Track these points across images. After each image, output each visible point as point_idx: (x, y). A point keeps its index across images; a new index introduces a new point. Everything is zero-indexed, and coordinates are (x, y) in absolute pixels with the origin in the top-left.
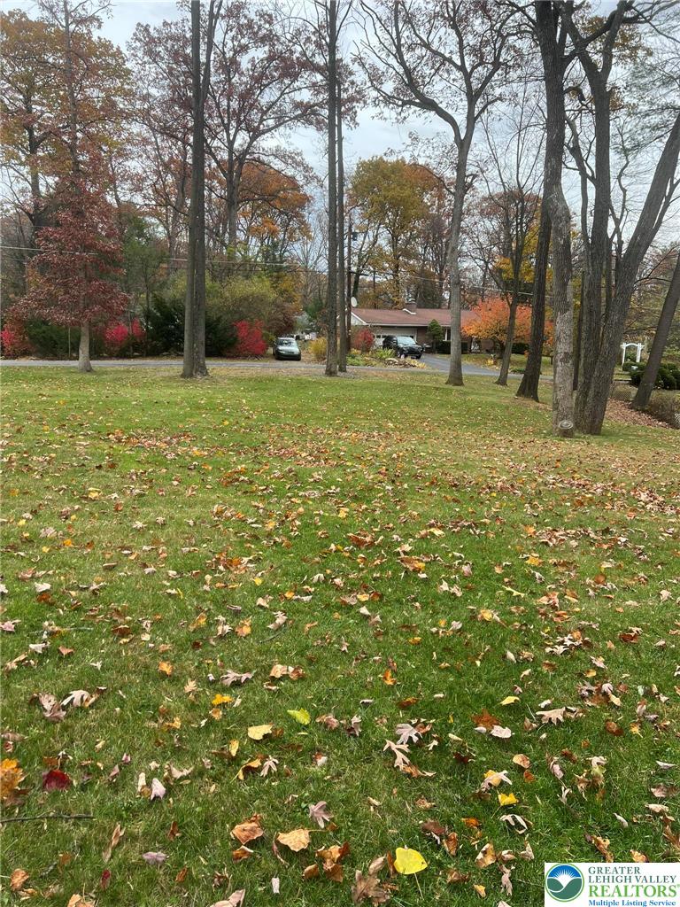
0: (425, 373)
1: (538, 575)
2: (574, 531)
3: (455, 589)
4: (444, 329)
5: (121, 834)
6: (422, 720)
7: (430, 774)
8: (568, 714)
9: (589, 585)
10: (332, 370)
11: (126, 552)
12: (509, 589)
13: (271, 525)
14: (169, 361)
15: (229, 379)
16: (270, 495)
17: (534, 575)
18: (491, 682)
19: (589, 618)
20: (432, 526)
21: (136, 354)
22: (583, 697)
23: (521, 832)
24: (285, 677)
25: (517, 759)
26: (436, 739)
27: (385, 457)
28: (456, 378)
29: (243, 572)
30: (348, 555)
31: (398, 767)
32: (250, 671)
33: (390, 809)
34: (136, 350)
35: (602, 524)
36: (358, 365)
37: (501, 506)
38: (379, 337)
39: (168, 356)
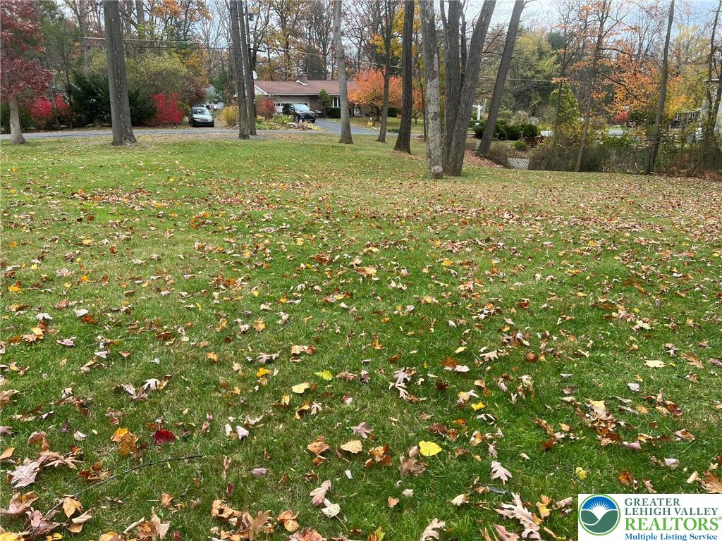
0: (321, 134)
1: (452, 271)
2: (466, 242)
3: (400, 286)
4: (332, 97)
5: (230, 461)
6: (408, 368)
7: (424, 399)
8: (500, 354)
9: (488, 275)
10: (245, 133)
11: (138, 282)
12: (437, 282)
13: (247, 254)
14: (95, 132)
15: (155, 145)
16: (236, 232)
17: (450, 272)
18: (445, 340)
19: (493, 295)
20: (368, 246)
21: (62, 126)
22: (505, 344)
23: (491, 424)
24: (302, 353)
25: (477, 383)
26: (422, 377)
27: (313, 200)
28: (347, 138)
29: (240, 288)
30: (315, 270)
31: (402, 397)
32: (275, 352)
33: (405, 422)
34: (62, 123)
35: (484, 236)
36: (265, 129)
37: (411, 229)
38: (279, 105)
39: (94, 127)
